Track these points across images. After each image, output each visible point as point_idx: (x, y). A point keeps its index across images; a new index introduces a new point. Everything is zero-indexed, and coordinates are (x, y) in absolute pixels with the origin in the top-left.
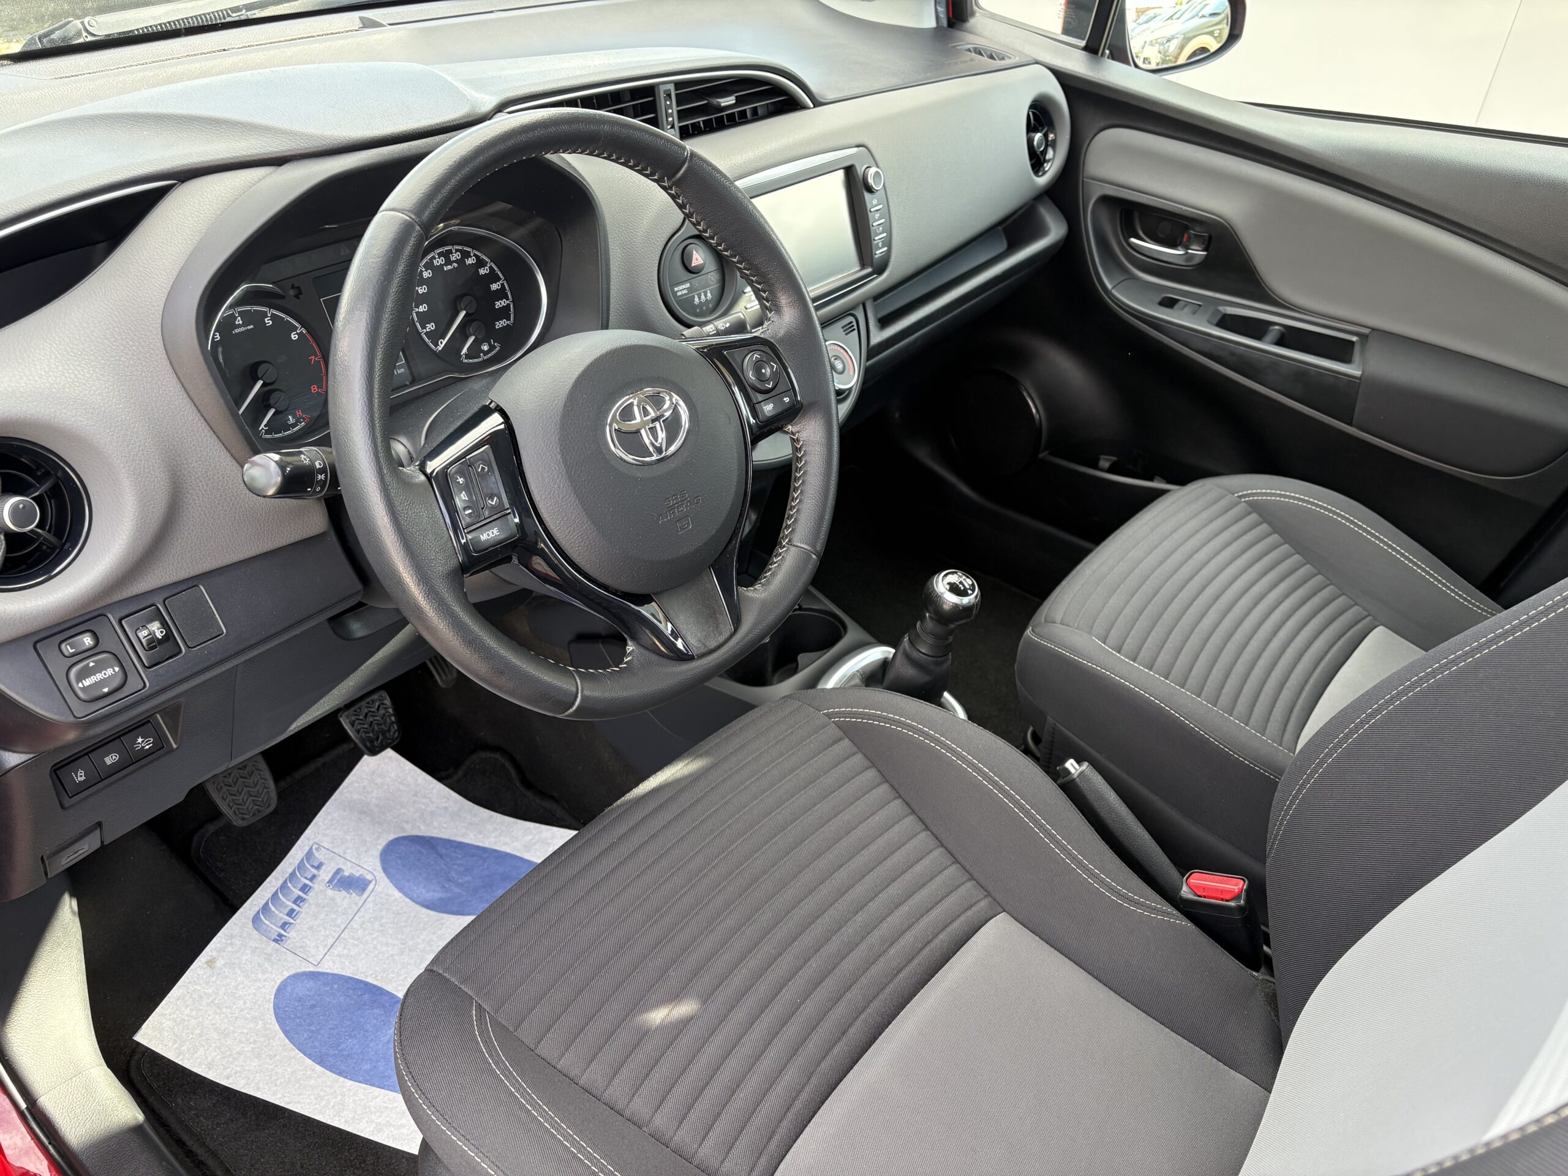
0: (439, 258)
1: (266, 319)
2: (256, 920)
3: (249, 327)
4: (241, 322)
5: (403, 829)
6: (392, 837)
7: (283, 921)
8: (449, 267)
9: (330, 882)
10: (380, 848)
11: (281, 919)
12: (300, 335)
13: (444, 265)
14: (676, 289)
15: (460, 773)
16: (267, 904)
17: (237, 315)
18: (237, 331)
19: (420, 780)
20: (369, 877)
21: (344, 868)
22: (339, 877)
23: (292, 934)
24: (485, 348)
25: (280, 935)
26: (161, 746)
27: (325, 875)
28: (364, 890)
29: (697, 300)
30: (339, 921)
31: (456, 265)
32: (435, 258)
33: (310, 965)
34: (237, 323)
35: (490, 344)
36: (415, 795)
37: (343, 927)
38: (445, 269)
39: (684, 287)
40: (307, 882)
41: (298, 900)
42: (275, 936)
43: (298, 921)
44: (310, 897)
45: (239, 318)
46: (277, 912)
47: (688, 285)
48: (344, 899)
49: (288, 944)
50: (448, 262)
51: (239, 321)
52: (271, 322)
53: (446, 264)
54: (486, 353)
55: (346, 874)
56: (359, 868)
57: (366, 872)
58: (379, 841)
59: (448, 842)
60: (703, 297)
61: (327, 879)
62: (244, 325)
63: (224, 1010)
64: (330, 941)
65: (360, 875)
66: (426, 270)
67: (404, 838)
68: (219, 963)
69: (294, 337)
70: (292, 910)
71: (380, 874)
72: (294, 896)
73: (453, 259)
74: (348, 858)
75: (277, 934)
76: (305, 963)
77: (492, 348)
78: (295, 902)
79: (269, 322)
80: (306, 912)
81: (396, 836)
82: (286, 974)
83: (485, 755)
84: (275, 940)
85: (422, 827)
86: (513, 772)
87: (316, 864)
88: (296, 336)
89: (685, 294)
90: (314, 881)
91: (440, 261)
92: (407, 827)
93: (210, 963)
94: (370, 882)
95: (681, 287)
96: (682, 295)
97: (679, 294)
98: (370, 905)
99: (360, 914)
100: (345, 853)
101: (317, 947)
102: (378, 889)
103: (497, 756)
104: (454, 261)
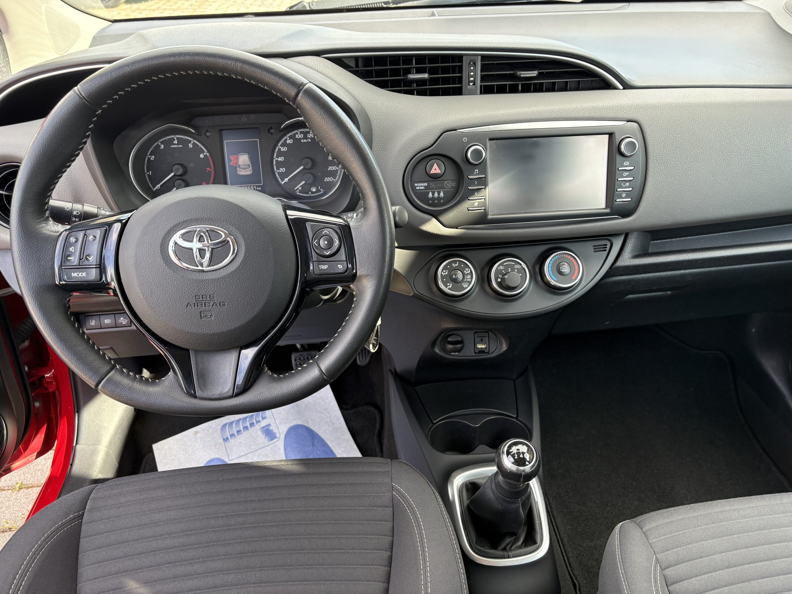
0: (300, 134)
1: (190, 144)
2: (224, 426)
3: (180, 146)
4: (176, 143)
5: (308, 422)
6: (300, 423)
7: (233, 433)
8: (305, 141)
9: (263, 428)
10: (291, 425)
11: (234, 431)
12: (205, 156)
13: (302, 138)
14: (416, 185)
15: (353, 411)
16: (233, 422)
17: (175, 139)
18: (173, 146)
19: (332, 404)
20: (278, 435)
21: (272, 425)
22: (267, 427)
23: (232, 441)
24: (314, 190)
25: (227, 438)
26: (130, 325)
27: (263, 423)
28: (272, 439)
29: (430, 195)
30: (253, 447)
31: (310, 140)
32: (298, 134)
33: (228, 459)
34: (174, 142)
35: (317, 189)
36: (325, 410)
37: (252, 450)
38: (302, 141)
39: (423, 184)
40: (255, 422)
41: (246, 428)
42: (225, 437)
43: (239, 437)
44: (251, 430)
45: (176, 141)
46: (234, 428)
47: (426, 184)
48: (262, 439)
49: (227, 444)
50: (305, 137)
51: (176, 142)
52: (192, 146)
53: (303, 139)
54: (313, 193)
55: (271, 428)
56: (277, 429)
57: (278, 432)
58: (293, 422)
59: (322, 440)
60: (436, 195)
61: (263, 426)
62: (177, 144)
63: (187, 455)
64: (243, 454)
65: (275, 432)
66: (289, 139)
67: (305, 427)
68: (199, 435)
69: (202, 156)
70: (240, 431)
71: (282, 437)
72: (245, 425)
73: (309, 136)
74: (277, 422)
75: (227, 437)
76: (226, 456)
77: (318, 191)
78: (244, 428)
79: (191, 146)
80: (245, 435)
81: (302, 424)
82: (217, 456)
83: (371, 409)
84: (224, 439)
85: (316, 427)
86: (378, 425)
87: (264, 416)
88: (203, 156)
89: (422, 189)
90: (258, 423)
91: (300, 136)
92: (310, 422)
93: (196, 433)
94: (277, 438)
95: (420, 184)
96: (420, 190)
97: (418, 188)
98: (268, 448)
99: (262, 450)
100: (277, 418)
101: (236, 452)
102: (278, 443)
103: (376, 412)
104: (309, 138)
